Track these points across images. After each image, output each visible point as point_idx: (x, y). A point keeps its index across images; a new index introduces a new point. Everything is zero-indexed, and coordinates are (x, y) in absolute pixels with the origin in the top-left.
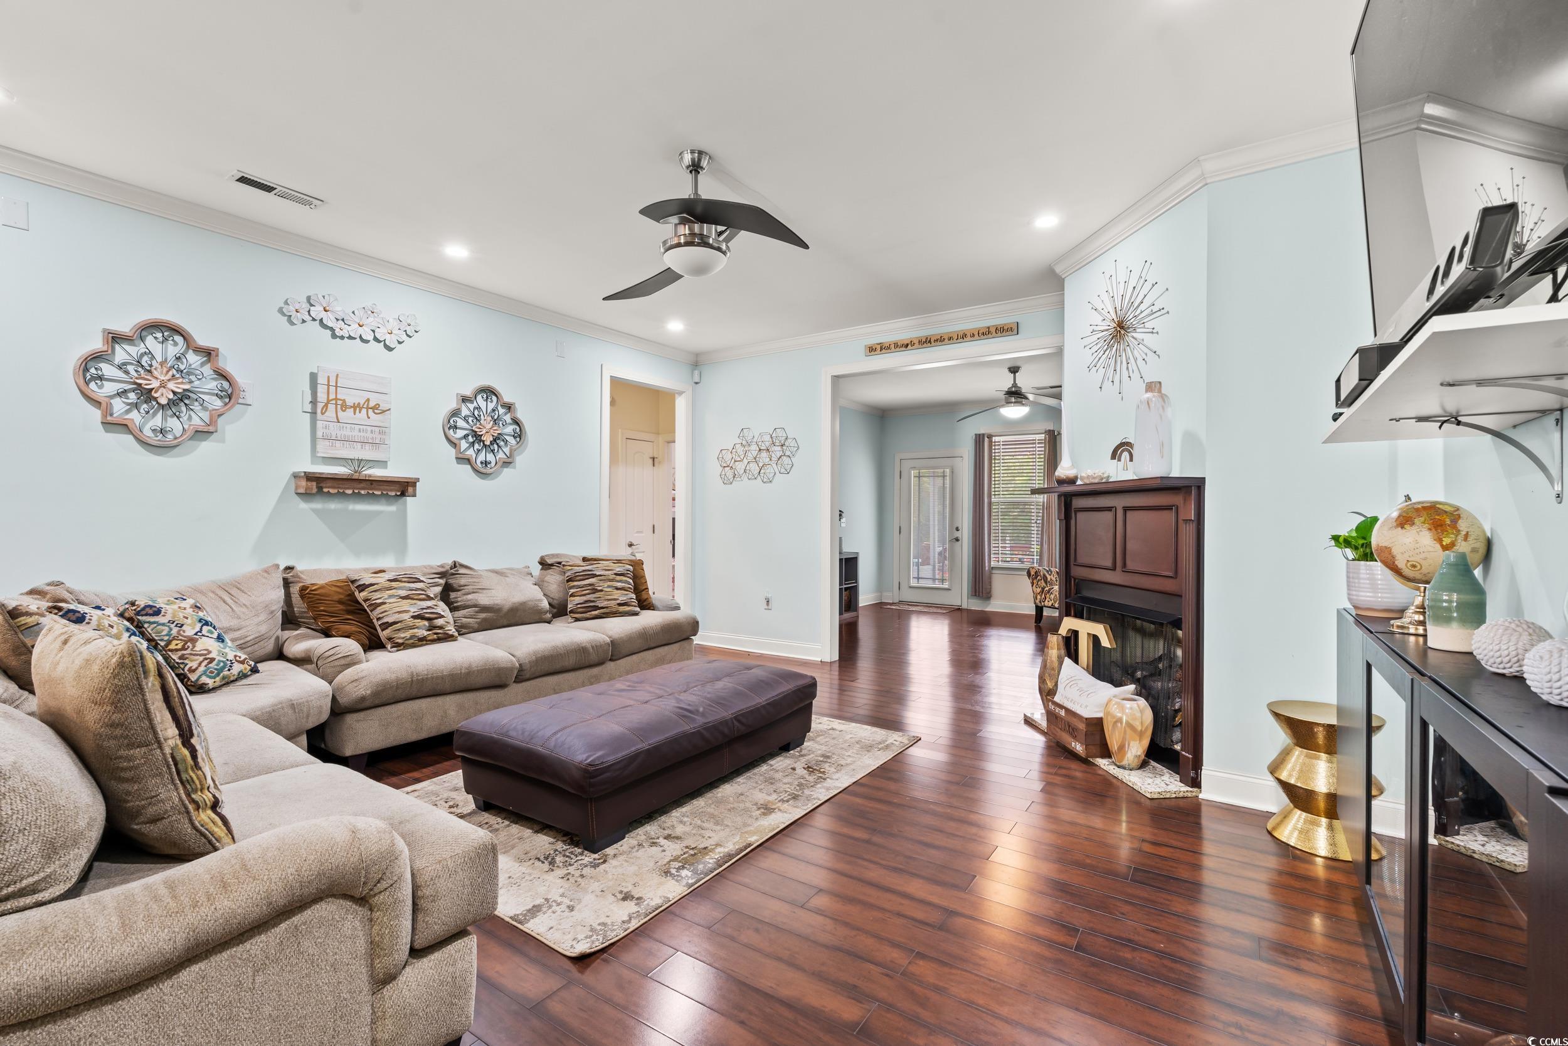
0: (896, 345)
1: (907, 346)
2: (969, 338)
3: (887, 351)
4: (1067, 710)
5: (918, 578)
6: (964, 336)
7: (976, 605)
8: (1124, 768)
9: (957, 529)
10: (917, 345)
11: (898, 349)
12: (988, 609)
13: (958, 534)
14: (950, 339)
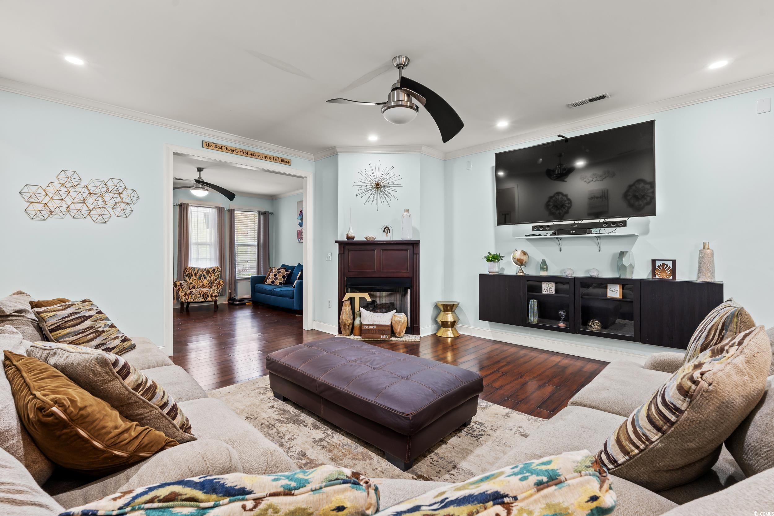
0: (226, 148)
1: (233, 151)
2: (268, 159)
3: (219, 150)
4: (376, 325)
6: (266, 157)
8: (402, 337)
10: (239, 153)
11: (227, 151)
14: (259, 156)
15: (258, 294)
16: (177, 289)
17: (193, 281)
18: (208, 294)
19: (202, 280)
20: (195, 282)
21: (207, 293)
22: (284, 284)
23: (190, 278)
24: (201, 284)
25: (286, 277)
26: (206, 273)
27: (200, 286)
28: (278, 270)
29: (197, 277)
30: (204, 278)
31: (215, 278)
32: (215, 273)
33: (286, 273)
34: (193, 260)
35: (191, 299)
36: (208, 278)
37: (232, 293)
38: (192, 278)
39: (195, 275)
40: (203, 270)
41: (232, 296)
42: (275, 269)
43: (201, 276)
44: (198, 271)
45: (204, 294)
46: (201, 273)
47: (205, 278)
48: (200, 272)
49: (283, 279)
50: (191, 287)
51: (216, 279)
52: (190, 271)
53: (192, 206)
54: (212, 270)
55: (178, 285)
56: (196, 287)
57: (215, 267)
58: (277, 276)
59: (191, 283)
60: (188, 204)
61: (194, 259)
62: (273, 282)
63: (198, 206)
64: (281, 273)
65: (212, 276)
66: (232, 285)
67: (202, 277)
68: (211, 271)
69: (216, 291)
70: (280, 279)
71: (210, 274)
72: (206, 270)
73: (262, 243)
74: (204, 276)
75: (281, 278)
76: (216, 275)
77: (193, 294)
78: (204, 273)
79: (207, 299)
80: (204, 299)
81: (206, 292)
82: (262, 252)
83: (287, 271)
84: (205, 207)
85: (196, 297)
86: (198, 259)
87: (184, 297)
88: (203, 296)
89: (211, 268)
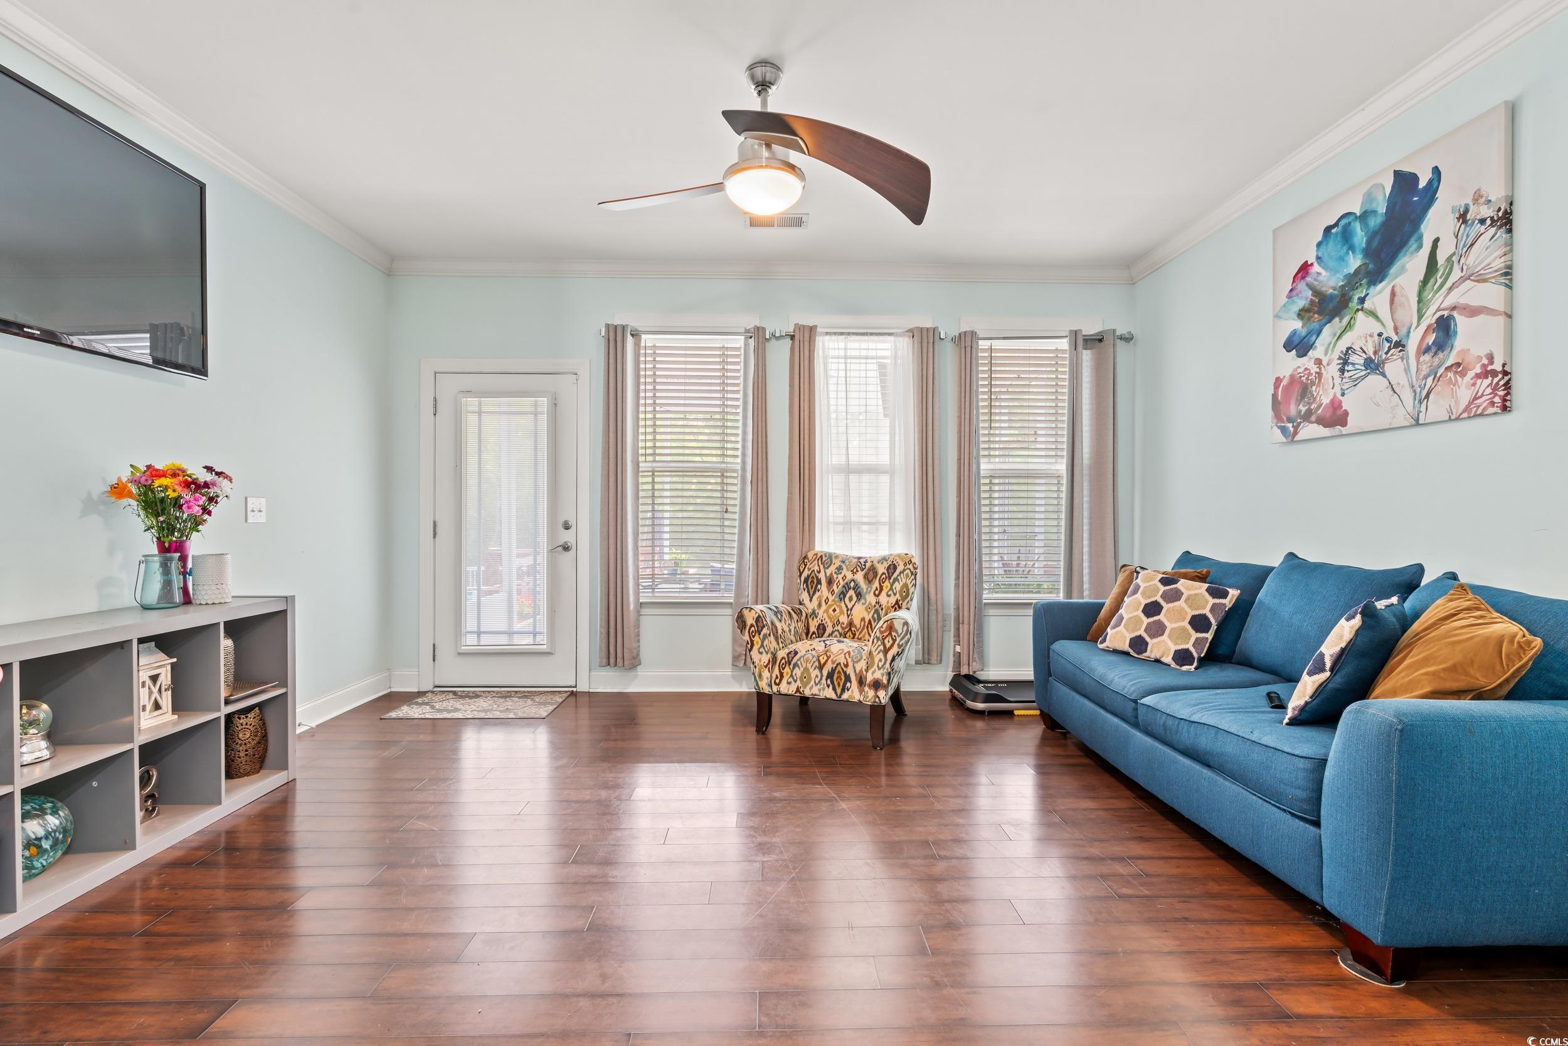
5: (479, 633)
7: (608, 682)
9: (567, 527)
12: (633, 688)
13: (567, 537)
15: (1062, 691)
16: (747, 637)
17: (820, 605)
18: (850, 671)
19: (850, 606)
20: (826, 611)
21: (846, 666)
22: (1205, 661)
23: (811, 593)
24: (844, 619)
25: (1214, 627)
26: (866, 577)
27: (839, 628)
28: (1165, 581)
29: (833, 593)
30: (855, 599)
31: (893, 600)
32: (896, 580)
33: (1212, 601)
34: (831, 526)
35: (789, 683)
36: (871, 599)
37: (964, 659)
38: (818, 594)
39: (830, 582)
40: (859, 564)
41: (964, 671)
42: (1148, 579)
43: (847, 587)
44: (840, 569)
45: (833, 670)
46: (849, 576)
47: (859, 595)
48: (844, 572)
49: (1195, 635)
50: (813, 629)
51: (897, 602)
52: (816, 568)
53: (827, 333)
54: (886, 565)
55: (749, 623)
56: (829, 630)
57: (899, 556)
58: (1161, 617)
59: (814, 614)
60: (816, 327)
61: (835, 524)
62: (1139, 644)
63: (849, 334)
64: (1181, 603)
65: (884, 593)
66: (966, 626)
67: (851, 593)
68: (881, 569)
69: (876, 660)
70: (1181, 634)
71: (876, 584)
72: (868, 565)
73: (1086, 462)
74: (856, 588)
75: (1184, 629)
76: (898, 586)
77: (796, 665)
78: (859, 577)
79: (843, 691)
80: (834, 689)
81: (843, 661)
82: (1086, 499)
83: (1217, 592)
84: (872, 334)
85: (806, 678)
86: (848, 525)
87: (766, 674)
88: (830, 676)
89: (884, 559)
